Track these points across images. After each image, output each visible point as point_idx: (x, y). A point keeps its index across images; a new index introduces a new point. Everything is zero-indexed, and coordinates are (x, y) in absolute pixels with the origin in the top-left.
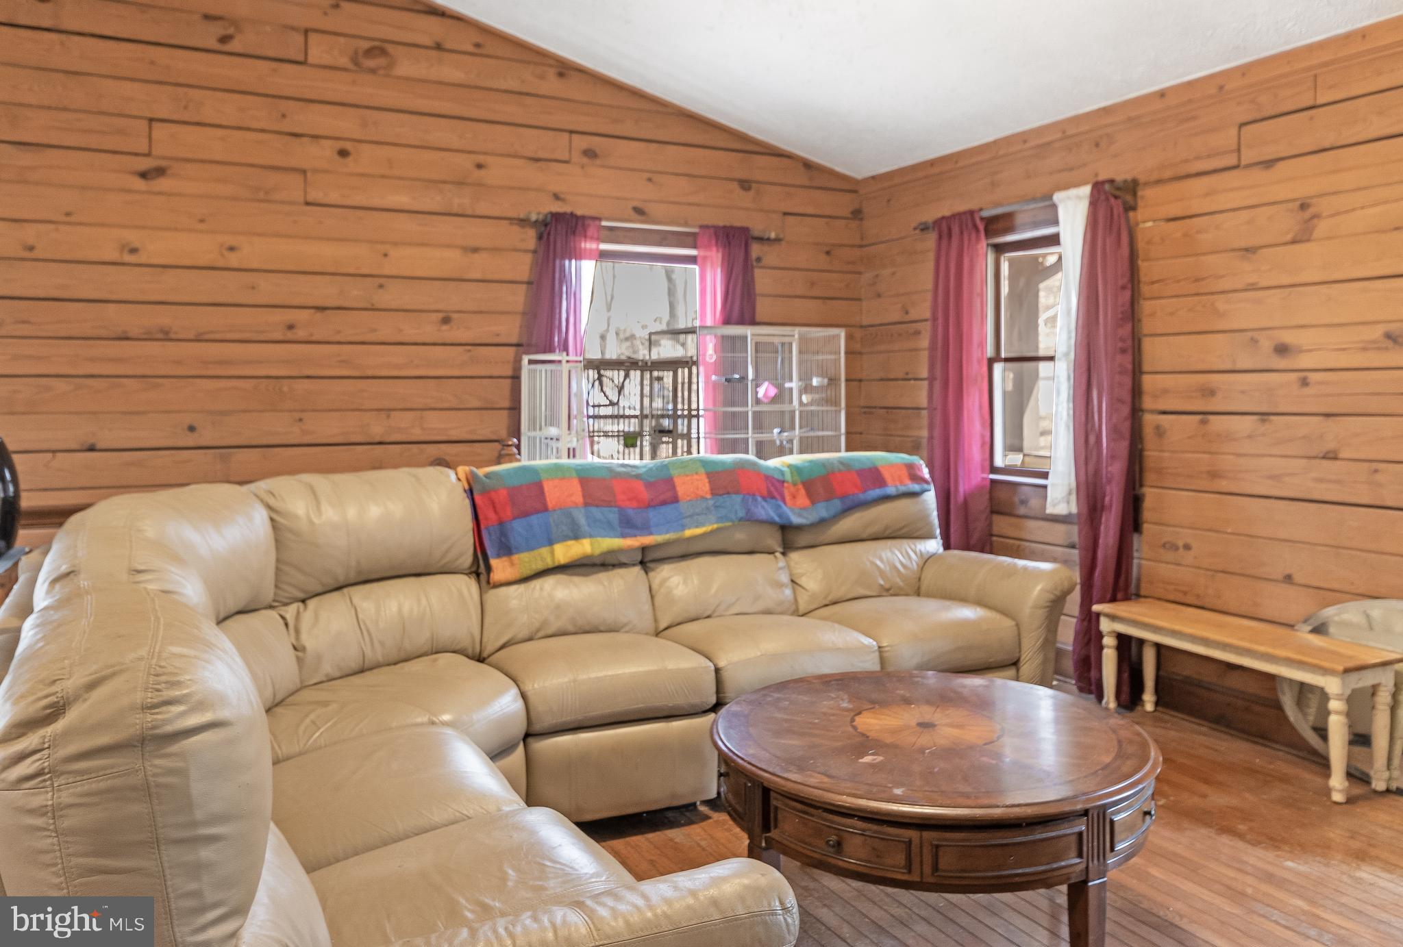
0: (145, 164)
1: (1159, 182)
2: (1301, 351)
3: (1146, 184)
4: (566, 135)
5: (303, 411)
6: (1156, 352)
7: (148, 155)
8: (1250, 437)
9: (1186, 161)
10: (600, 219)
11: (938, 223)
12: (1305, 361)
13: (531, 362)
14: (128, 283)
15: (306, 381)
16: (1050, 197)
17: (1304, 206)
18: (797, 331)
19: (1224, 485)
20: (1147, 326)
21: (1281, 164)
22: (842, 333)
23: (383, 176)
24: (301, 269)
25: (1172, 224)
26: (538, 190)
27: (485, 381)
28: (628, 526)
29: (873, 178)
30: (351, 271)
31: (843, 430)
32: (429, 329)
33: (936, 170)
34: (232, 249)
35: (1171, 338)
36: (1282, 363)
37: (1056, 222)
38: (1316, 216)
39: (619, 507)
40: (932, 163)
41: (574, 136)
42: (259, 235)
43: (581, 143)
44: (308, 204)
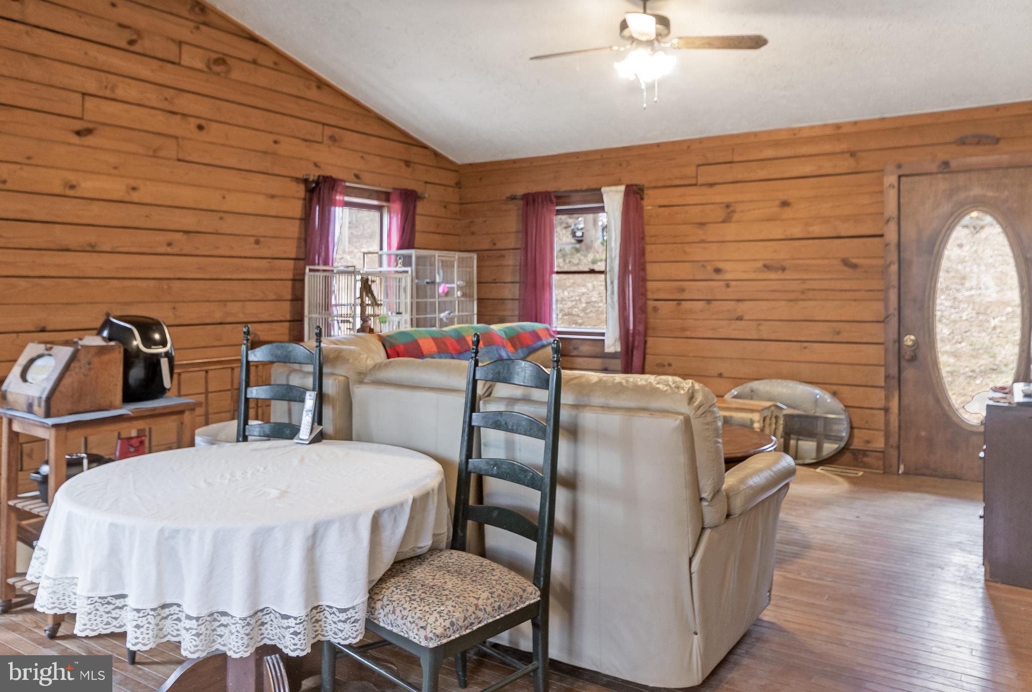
0: (79, 125)
1: (655, 187)
2: (726, 271)
3: (648, 188)
4: (321, 126)
5: (176, 302)
6: (653, 270)
7: (81, 119)
8: (702, 311)
9: (670, 179)
10: (345, 181)
11: (526, 197)
12: (728, 276)
13: (311, 270)
14: (67, 210)
15: (178, 282)
16: (600, 189)
17: (728, 206)
18: (457, 255)
19: (688, 334)
20: (648, 257)
21: (717, 187)
22: (475, 256)
23: (223, 145)
24: (175, 204)
25: (663, 209)
26: (306, 160)
27: (278, 282)
29: (470, 165)
30: (205, 207)
31: (475, 311)
32: (248, 248)
33: (517, 165)
34: (134, 189)
35: (661, 264)
36: (718, 277)
37: (602, 201)
38: (734, 211)
40: (514, 161)
41: (326, 127)
42: (150, 180)
43: (328, 131)
44: (179, 160)
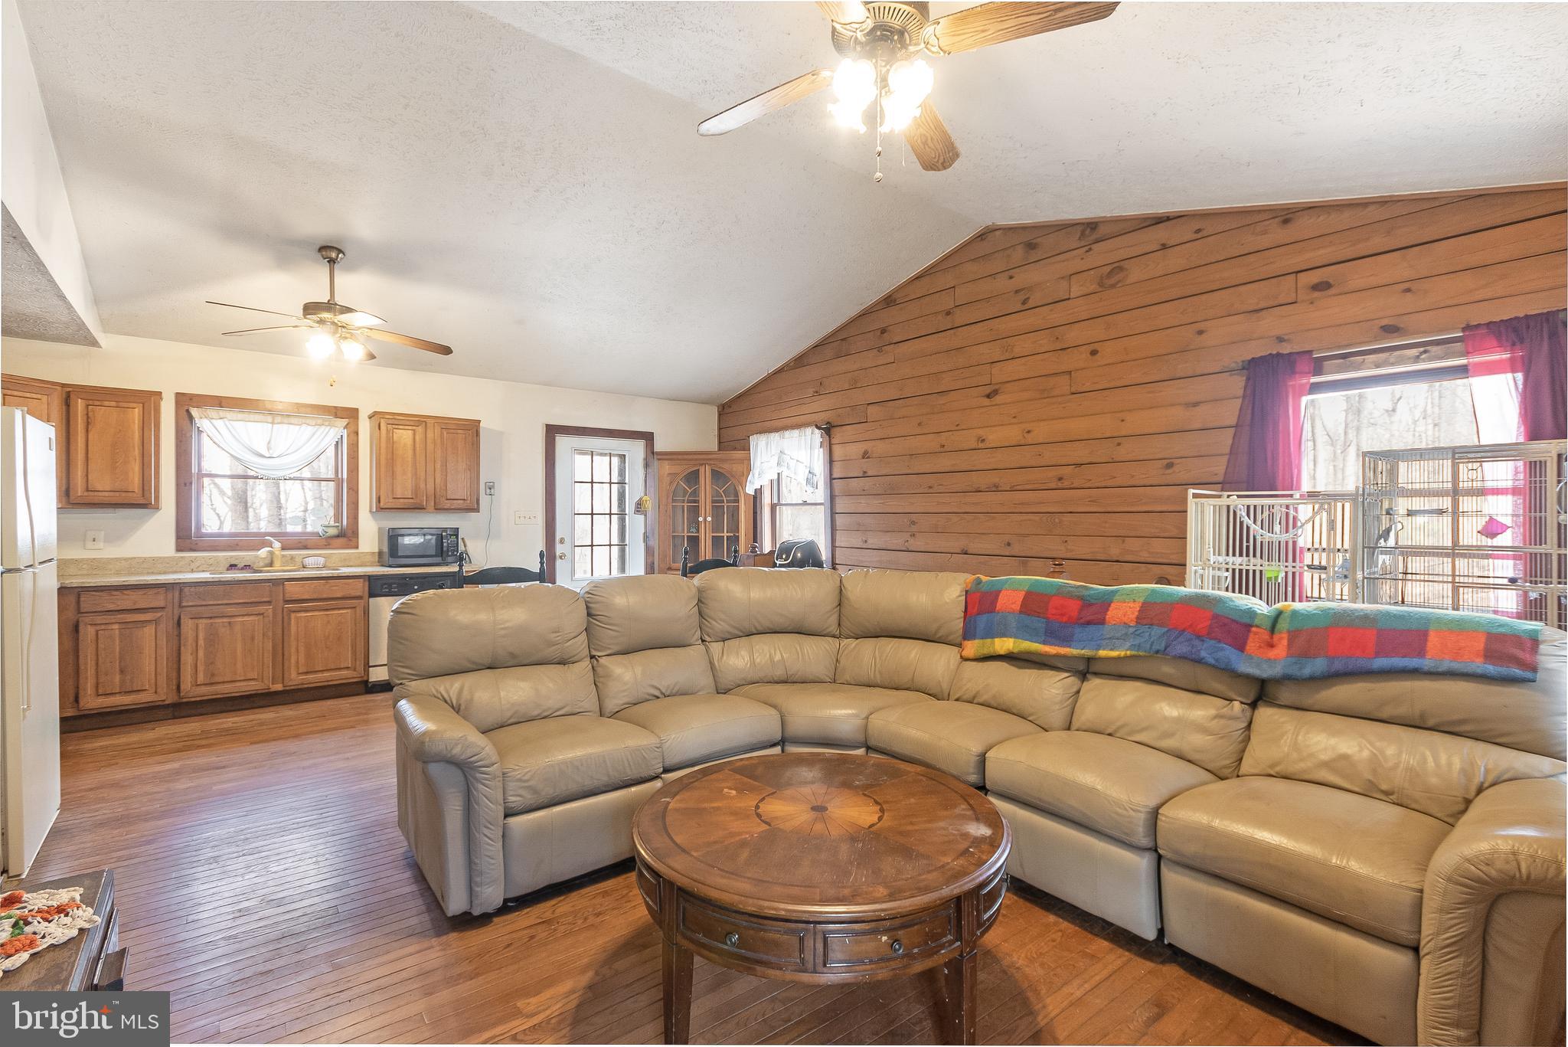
0: (988, 390)
4: (1291, 278)
5: (1067, 536)
7: (990, 384)
13: (1195, 496)
14: (981, 460)
15: (1070, 515)
26: (1259, 338)
28: (1051, 635)
30: (1101, 436)
32: (1155, 474)
34: (1029, 432)
39: (1047, 618)
41: (1302, 275)
42: (1044, 420)
43: (1309, 279)
44: (1072, 393)
